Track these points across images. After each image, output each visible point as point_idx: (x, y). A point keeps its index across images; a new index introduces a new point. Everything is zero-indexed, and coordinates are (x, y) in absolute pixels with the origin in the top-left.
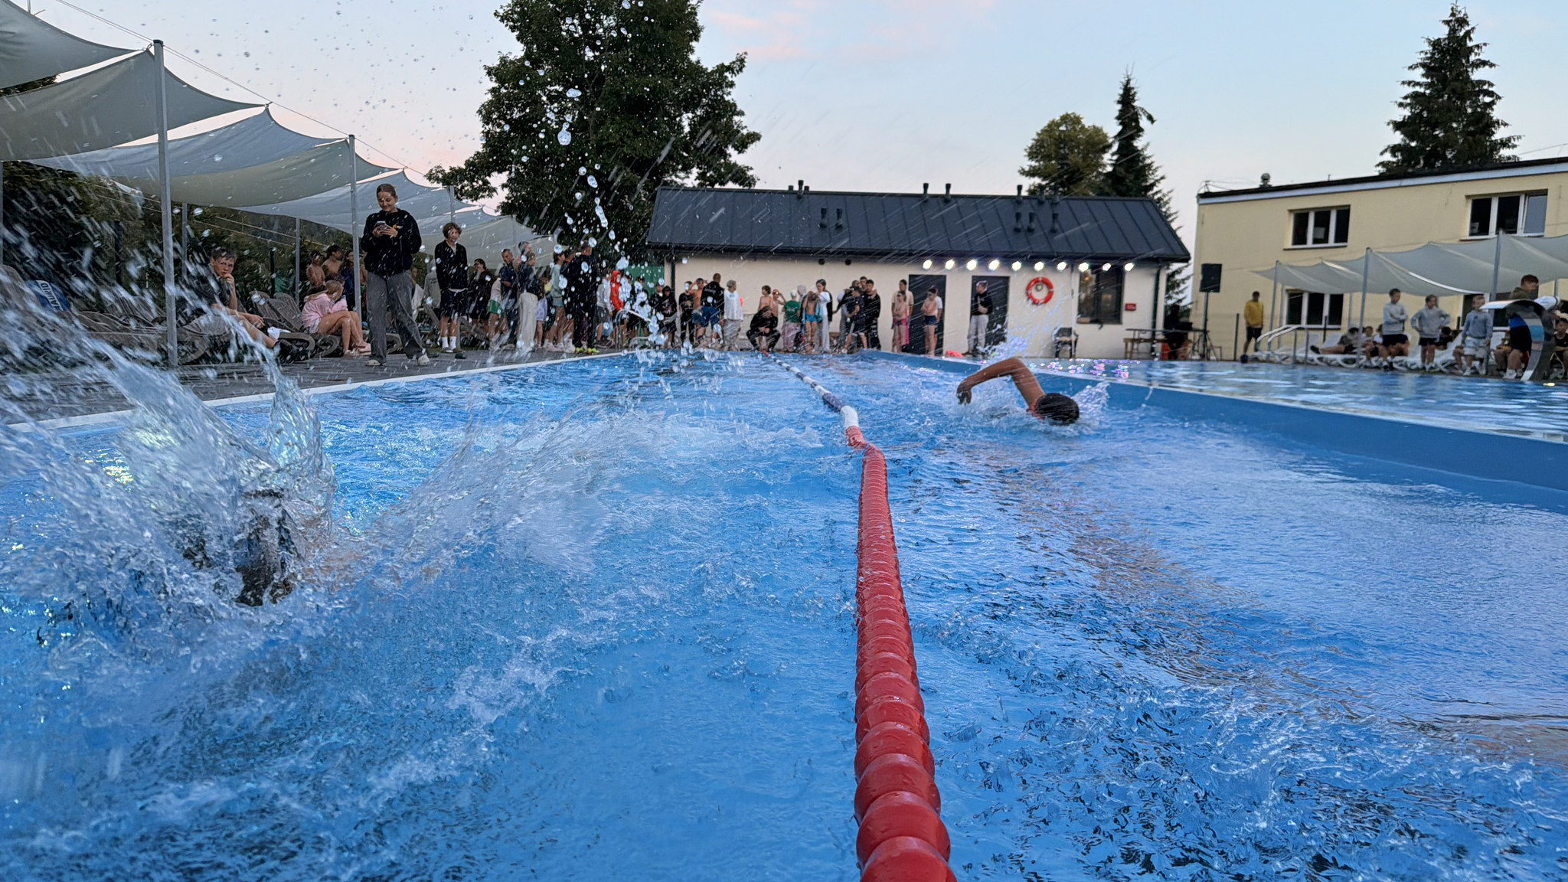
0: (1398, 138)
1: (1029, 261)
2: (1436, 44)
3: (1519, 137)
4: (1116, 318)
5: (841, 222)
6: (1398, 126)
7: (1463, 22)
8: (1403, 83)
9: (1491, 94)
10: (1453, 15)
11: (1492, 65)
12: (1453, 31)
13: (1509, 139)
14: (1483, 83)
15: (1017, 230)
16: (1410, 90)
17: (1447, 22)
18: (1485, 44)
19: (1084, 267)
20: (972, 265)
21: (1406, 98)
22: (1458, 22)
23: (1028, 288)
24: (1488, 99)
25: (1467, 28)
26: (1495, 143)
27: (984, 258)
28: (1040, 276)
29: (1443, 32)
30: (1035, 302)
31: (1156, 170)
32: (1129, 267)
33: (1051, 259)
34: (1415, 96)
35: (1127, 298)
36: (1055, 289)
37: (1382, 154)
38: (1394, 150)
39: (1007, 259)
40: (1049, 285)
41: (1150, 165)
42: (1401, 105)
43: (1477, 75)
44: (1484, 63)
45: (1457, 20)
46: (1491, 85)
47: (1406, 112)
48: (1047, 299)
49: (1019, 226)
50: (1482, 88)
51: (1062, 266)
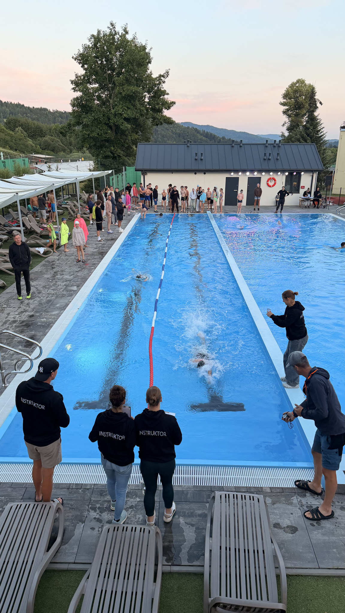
1: (268, 171)
4: (298, 191)
5: (202, 158)
15: (265, 159)
19: (287, 174)
20: (248, 173)
23: (268, 181)
27: (252, 171)
28: (272, 177)
30: (270, 186)
31: (322, 124)
32: (302, 173)
33: (276, 171)
35: (302, 185)
36: (277, 182)
39: (260, 171)
40: (275, 180)
41: (319, 123)
48: (273, 186)
49: (265, 158)
51: (279, 173)
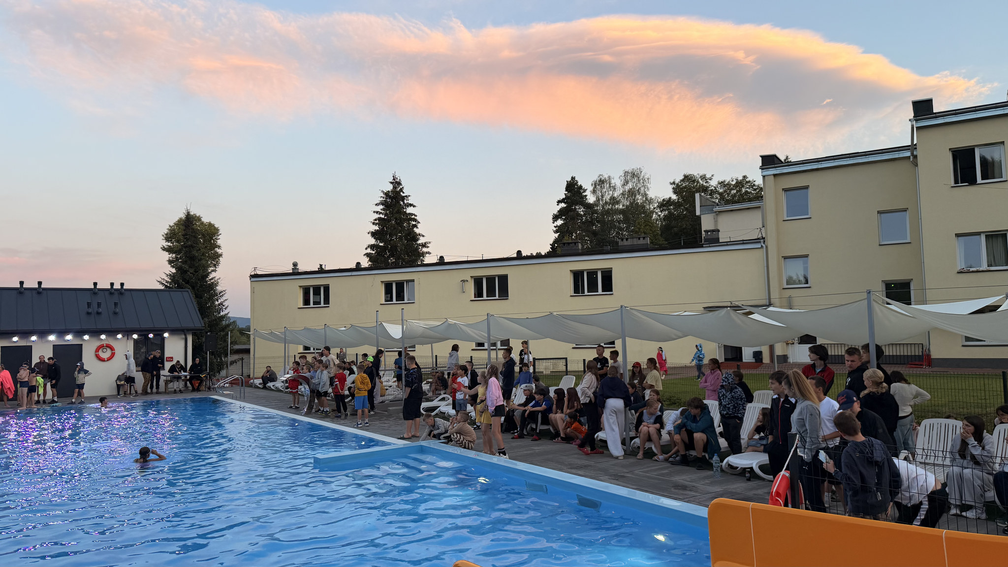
0: (372, 241)
1: (95, 333)
2: (387, 194)
3: (430, 243)
6: (374, 234)
7: (399, 183)
8: (374, 212)
9: (415, 220)
10: (394, 179)
11: (414, 206)
12: (395, 188)
13: (425, 243)
14: (412, 214)
15: (88, 313)
16: (377, 216)
17: (391, 183)
18: (409, 196)
19: (135, 336)
20: (52, 338)
21: (375, 220)
22: (396, 183)
23: (97, 350)
24: (414, 223)
25: (401, 187)
26: (419, 245)
27: (61, 333)
28: (105, 343)
29: (390, 188)
30: (102, 360)
32: (166, 335)
33: (112, 333)
34: (380, 219)
36: (116, 351)
37: (366, 249)
38: (372, 247)
39: (79, 333)
40: (112, 349)
42: (374, 224)
43: (409, 210)
44: (411, 205)
45: (396, 182)
46: (416, 216)
47: (377, 228)
48: (109, 359)
49: (90, 311)
50: (411, 218)
51: (119, 336)
